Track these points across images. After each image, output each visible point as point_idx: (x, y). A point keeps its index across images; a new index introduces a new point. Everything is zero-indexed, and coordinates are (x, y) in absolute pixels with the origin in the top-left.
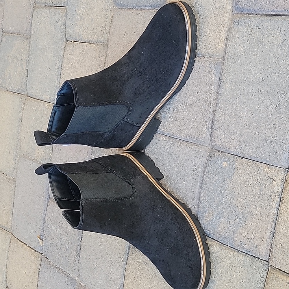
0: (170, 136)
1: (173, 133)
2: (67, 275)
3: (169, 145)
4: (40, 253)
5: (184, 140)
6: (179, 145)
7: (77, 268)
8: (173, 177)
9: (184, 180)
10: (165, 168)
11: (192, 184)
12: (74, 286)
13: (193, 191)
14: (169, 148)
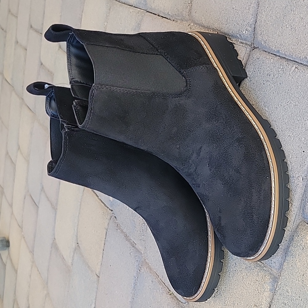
0: (281, 55)
1: (285, 50)
2: (133, 245)
3: (277, 70)
4: (110, 209)
5: (302, 63)
6: (292, 71)
7: (144, 238)
8: (276, 125)
9: (292, 132)
10: (267, 109)
11: (304, 139)
12: (139, 261)
13: (304, 152)
14: (276, 76)
